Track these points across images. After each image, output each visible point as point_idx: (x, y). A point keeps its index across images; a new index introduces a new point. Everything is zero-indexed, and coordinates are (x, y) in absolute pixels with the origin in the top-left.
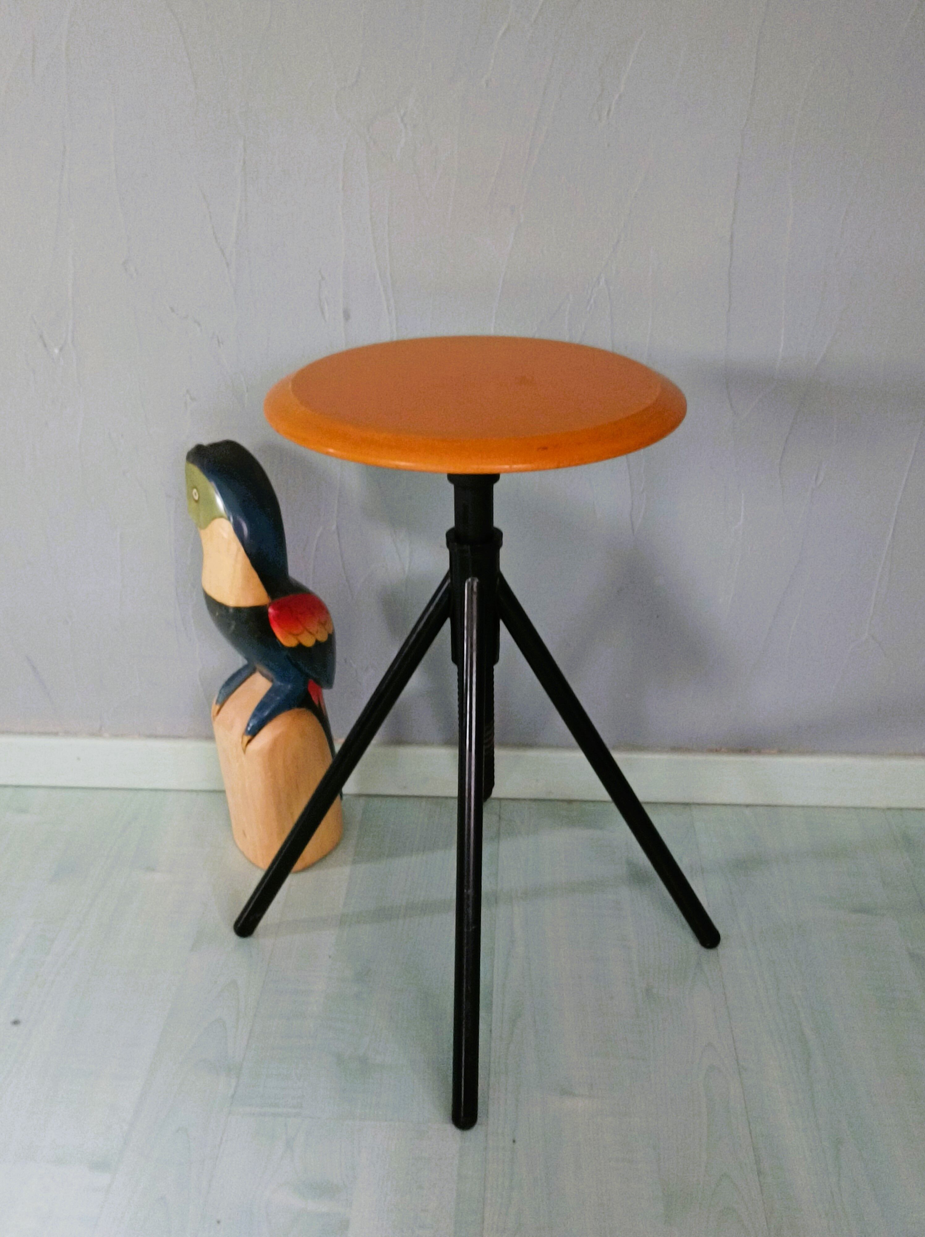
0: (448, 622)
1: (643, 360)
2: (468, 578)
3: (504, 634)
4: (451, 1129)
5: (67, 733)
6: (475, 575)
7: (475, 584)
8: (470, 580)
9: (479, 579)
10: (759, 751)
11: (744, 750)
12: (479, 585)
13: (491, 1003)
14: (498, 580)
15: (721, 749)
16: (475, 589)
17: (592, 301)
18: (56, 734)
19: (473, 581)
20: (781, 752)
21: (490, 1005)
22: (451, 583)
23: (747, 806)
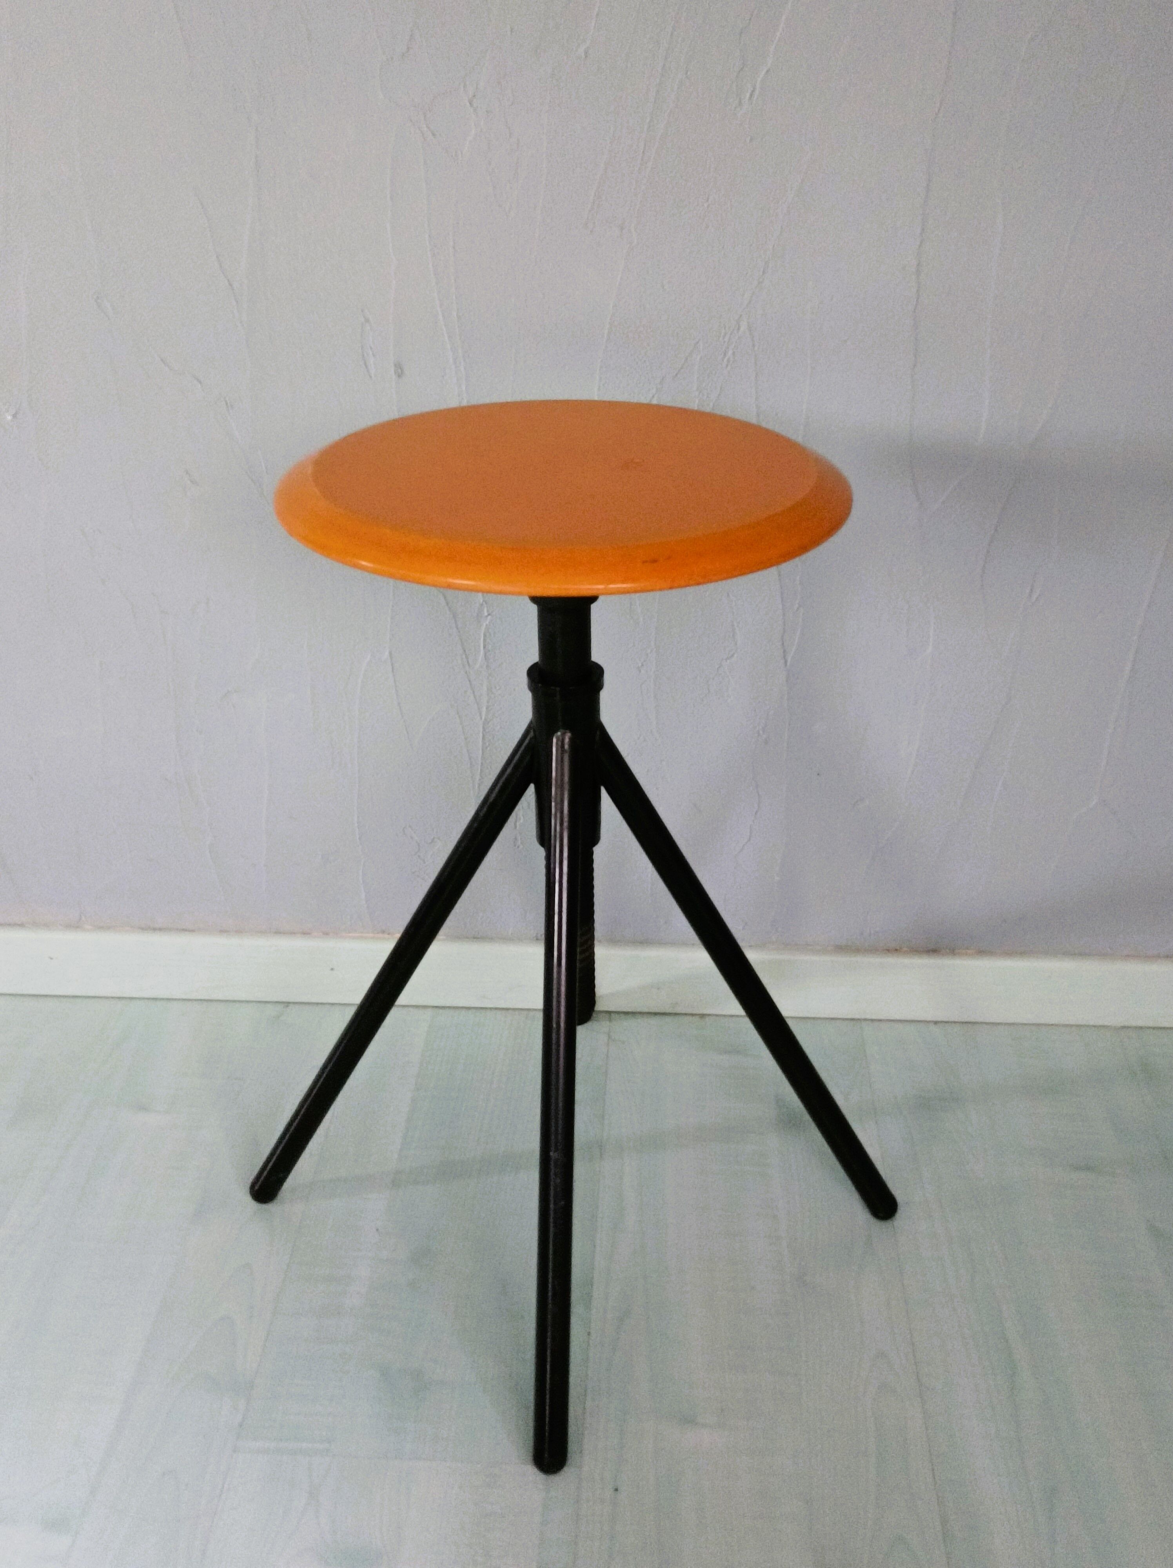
0: (531, 789)
1: (798, 437)
2: (556, 731)
3: (607, 804)
4: (532, 1472)
5: (36, 925)
6: (567, 727)
7: (567, 740)
8: (559, 733)
9: (571, 731)
10: (953, 951)
11: (933, 951)
12: (572, 740)
13: (590, 1296)
14: (598, 733)
15: (901, 948)
16: (566, 747)
17: (730, 352)
18: (22, 925)
19: (563, 734)
20: (981, 952)
21: (588, 1298)
22: (535, 737)
23: (936, 1023)
